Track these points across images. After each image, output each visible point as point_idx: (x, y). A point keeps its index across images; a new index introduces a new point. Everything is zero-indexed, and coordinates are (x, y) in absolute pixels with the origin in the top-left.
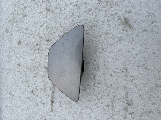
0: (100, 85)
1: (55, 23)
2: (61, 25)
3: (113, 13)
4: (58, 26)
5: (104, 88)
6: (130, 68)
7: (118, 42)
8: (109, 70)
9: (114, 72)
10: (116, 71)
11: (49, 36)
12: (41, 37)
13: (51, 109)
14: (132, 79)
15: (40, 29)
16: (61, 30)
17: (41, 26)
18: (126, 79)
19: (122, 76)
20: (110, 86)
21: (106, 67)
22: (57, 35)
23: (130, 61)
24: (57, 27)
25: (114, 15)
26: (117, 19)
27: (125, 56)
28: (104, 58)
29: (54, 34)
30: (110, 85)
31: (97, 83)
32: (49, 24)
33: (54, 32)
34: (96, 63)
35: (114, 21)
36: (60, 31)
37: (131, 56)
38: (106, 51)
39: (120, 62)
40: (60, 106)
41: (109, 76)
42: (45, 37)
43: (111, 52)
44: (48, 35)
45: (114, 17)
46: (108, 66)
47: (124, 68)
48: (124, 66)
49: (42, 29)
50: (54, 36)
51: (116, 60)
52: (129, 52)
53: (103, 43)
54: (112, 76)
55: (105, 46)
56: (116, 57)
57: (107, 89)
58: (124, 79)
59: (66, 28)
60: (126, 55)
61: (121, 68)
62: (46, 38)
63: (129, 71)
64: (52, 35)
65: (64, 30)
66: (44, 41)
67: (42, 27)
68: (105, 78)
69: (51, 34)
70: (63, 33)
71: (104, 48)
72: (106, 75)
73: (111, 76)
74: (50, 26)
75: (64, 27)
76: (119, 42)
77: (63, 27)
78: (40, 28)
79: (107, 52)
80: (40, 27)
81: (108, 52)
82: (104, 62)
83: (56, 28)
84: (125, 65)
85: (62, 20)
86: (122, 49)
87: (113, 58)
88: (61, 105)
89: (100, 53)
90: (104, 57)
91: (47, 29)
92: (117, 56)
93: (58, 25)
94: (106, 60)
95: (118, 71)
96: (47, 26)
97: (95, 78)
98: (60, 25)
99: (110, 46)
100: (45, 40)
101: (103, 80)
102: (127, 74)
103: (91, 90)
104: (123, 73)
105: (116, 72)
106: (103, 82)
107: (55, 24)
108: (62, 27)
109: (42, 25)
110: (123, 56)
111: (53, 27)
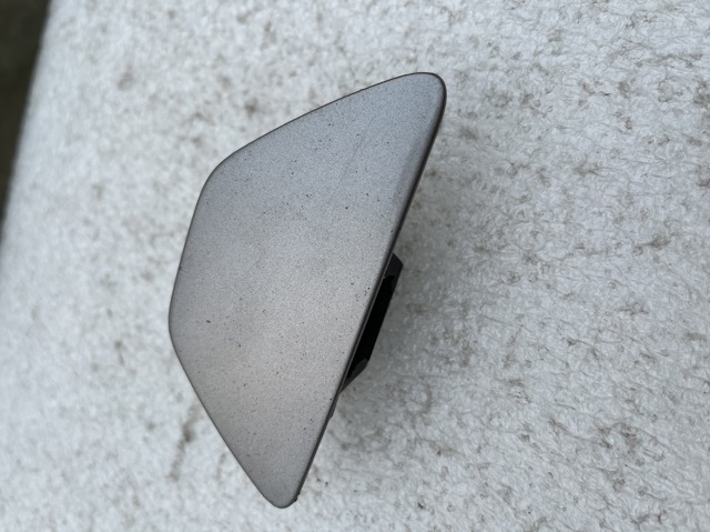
0: (442, 460)
1: (315, 24)
2: (341, 44)
3: (669, 49)
4: (323, 43)
5: (463, 489)
6: (660, 439)
7: (639, 249)
8: (524, 401)
9: (553, 423)
10: (562, 420)
11: (264, 85)
12: (226, 81)
13: (176, 465)
14: (644, 510)
15: (232, 37)
16: (330, 68)
17: (242, 19)
18: (612, 496)
19: (593, 466)
20: (499, 493)
21: (513, 372)
22: (305, 94)
23: (673, 399)
24: (319, 50)
25: (676, 64)
26: (689, 97)
27: (656, 351)
28: (520, 317)
29: (289, 82)
30: (500, 487)
31: (433, 444)
32: (281, 20)
33: (293, 74)
34: (464, 331)
35: (664, 106)
36: (326, 74)
37: (696, 368)
38: (547, 277)
39: (609, 379)
40: (213, 471)
41: (514, 436)
42: (241, 87)
43: (572, 294)
44: (259, 79)
45: (674, 78)
46: (527, 371)
47: (624, 426)
48: (628, 414)
49: (240, 39)
50: (288, 97)
51: (591, 356)
52: (691, 336)
53: (546, 226)
54: (532, 441)
55: (550, 245)
56: (596, 339)
57: (478, 499)
58: (597, 491)
59: (364, 65)
60: (665, 354)
61: (601, 415)
62: (245, 93)
63: (647, 459)
64: (280, 84)
65: (348, 75)
66: (235, 106)
67: (244, 27)
68: (488, 433)
69: (275, 79)
70: (335, 87)
71: (541, 254)
72: (495, 422)
73: (525, 438)
74: (283, 31)
75: (353, 58)
76: (648, 251)
77: (349, 55)
78: (232, 31)
79: (548, 286)
80: (234, 24)
81: (559, 288)
82: (513, 340)
83: (308, 54)
84: (637, 411)
85: (356, 13)
86: (650, 303)
87: (574, 337)
88: (219, 471)
89: (504, 279)
90: (519, 311)
91: (264, 46)
92: (605, 336)
93: (326, 36)
94: (524, 332)
95: (573, 428)
96: (267, 28)
97: (434, 409)
98: (335, 43)
99: (580, 260)
100: (240, 101)
101: (469, 442)
102: (625, 470)
103: (389, 464)
104: (602, 451)
105: (560, 426)
106: (466, 449)
107: (310, 27)
108: (341, 55)
109: (249, 19)
110: (643, 349)
111: (299, 44)
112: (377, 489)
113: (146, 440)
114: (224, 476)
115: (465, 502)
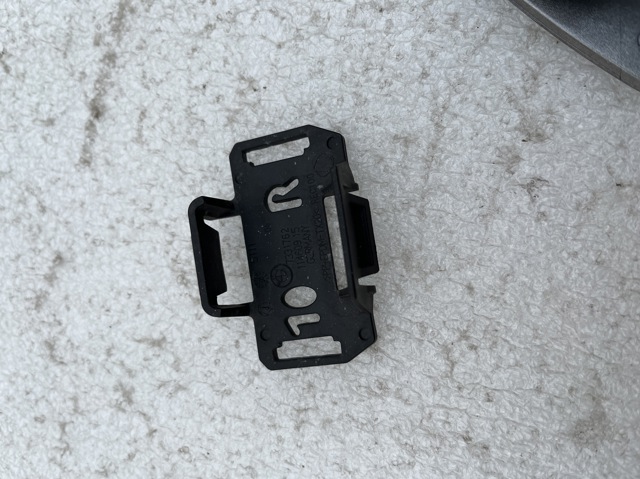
112: (321, 71)
113: (44, 138)
114: (145, 133)
115: (413, 45)
